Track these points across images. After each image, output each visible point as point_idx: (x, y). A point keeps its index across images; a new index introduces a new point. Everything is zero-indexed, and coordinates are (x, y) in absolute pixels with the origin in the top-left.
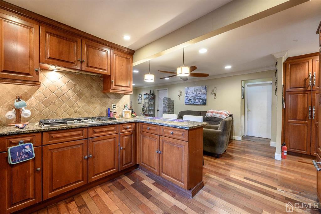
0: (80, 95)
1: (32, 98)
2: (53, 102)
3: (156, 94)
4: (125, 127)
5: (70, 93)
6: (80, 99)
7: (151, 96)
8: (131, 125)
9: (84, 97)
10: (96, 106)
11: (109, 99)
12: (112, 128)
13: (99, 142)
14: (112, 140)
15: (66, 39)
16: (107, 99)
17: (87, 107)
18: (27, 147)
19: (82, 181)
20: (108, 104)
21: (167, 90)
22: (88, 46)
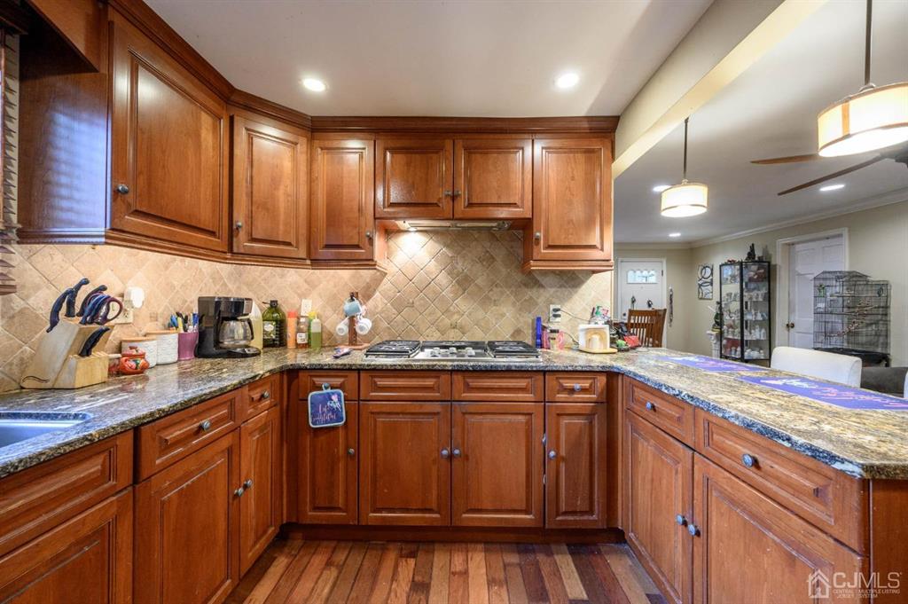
0: (463, 283)
1: (377, 294)
2: (411, 301)
3: (778, 260)
4: (568, 384)
5: (443, 279)
6: (463, 293)
7: (754, 268)
8: (590, 381)
9: (472, 288)
10: (504, 310)
11: (542, 291)
12: (522, 383)
13: (481, 417)
14: (522, 418)
15: (422, 151)
16: (535, 290)
17: (480, 314)
18: (335, 398)
19: (438, 512)
20: (537, 304)
21: (840, 236)
22: (469, 151)
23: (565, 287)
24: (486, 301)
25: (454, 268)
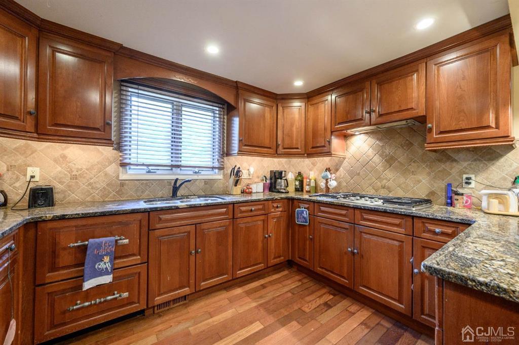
0: (390, 161)
1: (341, 168)
2: (358, 172)
4: (431, 227)
5: (377, 159)
6: (390, 167)
8: (453, 229)
9: (396, 164)
10: (421, 178)
11: (454, 164)
12: (397, 221)
14: (396, 243)
16: (448, 164)
17: (402, 180)
18: (305, 212)
19: (347, 280)
20: (450, 174)
23: (479, 160)
24: (405, 172)
25: (383, 152)
